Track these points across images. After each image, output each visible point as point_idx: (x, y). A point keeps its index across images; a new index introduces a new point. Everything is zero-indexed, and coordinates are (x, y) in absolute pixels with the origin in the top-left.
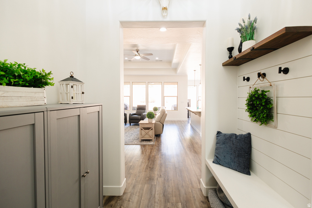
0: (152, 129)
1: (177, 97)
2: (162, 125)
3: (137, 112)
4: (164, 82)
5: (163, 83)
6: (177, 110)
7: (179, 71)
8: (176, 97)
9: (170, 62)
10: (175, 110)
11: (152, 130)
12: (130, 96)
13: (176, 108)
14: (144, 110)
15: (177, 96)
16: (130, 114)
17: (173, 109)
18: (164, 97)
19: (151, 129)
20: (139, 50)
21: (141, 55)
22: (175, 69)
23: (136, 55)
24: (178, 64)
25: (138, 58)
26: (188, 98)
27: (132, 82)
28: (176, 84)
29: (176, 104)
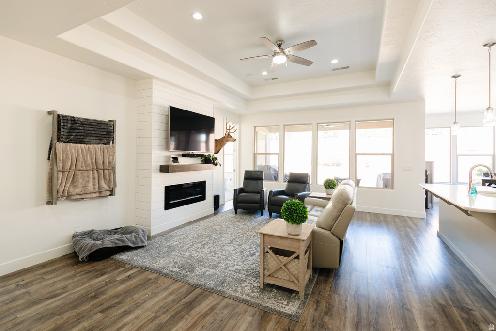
0: (298, 258)
1: (393, 155)
2: (338, 242)
3: (288, 188)
4: (356, 121)
5: (353, 123)
6: (392, 188)
7: (397, 87)
8: (390, 156)
9: (371, 68)
10: (386, 186)
11: (297, 261)
12: (278, 154)
13: (388, 184)
14: (304, 185)
15: (392, 153)
16: (271, 192)
17: (381, 185)
18: (356, 155)
19: (294, 256)
20: (282, 41)
21: (286, 51)
22: (387, 85)
23: (275, 54)
24: (395, 65)
25: (280, 60)
26: (427, 159)
27: (284, 125)
28: (389, 127)
29: (389, 171)
